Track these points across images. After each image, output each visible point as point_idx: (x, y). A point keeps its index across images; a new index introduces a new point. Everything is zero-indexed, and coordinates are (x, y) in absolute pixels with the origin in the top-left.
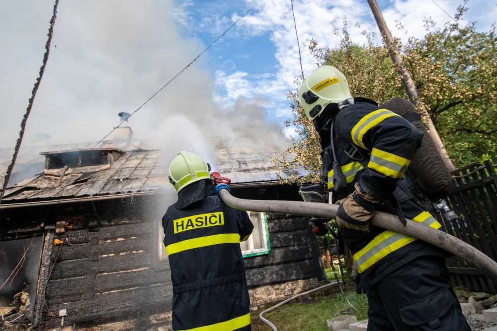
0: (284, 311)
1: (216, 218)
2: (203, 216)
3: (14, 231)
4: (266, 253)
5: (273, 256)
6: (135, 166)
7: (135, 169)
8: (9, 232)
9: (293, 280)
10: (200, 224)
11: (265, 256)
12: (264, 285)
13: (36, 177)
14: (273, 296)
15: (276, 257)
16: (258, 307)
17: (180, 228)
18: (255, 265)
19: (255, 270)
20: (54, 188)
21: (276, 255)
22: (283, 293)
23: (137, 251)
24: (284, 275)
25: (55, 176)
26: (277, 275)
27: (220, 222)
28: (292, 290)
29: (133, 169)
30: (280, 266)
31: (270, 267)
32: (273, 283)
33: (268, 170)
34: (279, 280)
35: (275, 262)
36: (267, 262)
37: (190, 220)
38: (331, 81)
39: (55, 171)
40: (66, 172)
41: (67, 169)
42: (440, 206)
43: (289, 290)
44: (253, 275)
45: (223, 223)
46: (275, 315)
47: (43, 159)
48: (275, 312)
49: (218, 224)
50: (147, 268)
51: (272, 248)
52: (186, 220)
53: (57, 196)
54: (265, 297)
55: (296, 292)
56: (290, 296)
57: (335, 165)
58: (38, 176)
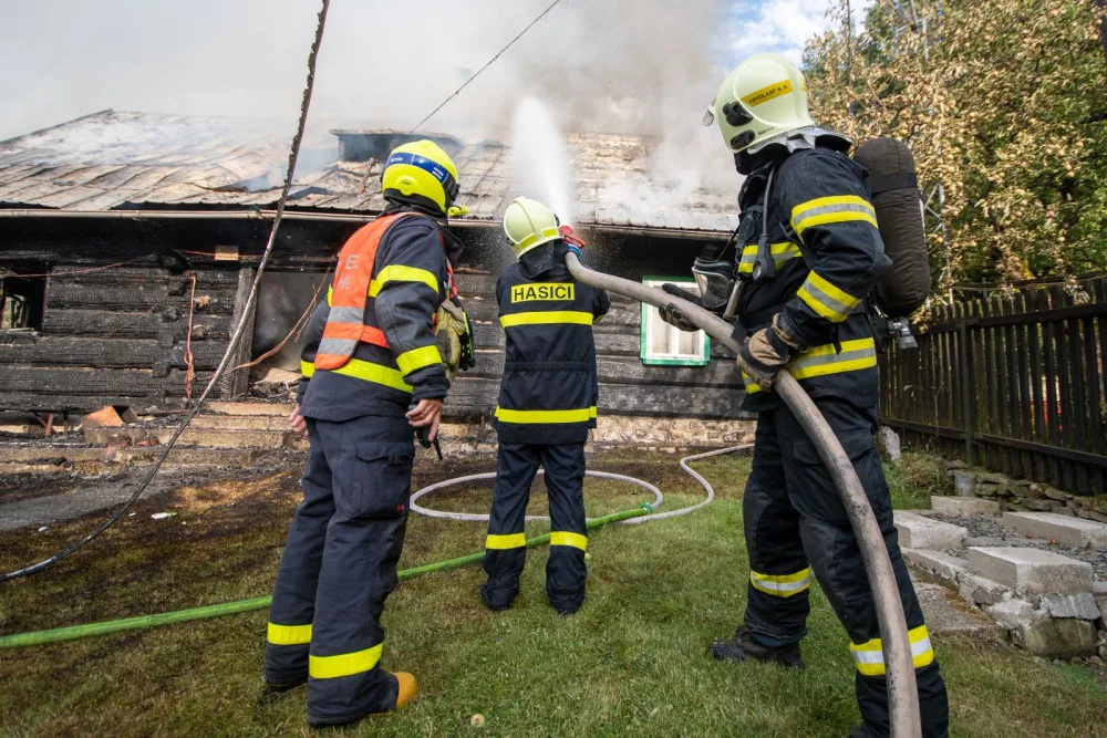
0: (724, 465)
1: (565, 291)
2: (548, 285)
3: (299, 259)
4: (701, 364)
5: (713, 372)
6: (481, 172)
7: (483, 179)
8: (292, 259)
9: (742, 419)
10: (544, 295)
11: (697, 370)
12: (689, 416)
13: (325, 173)
14: (704, 438)
15: (716, 375)
16: (677, 449)
17: (519, 297)
18: (678, 380)
19: (677, 390)
20: (355, 195)
21: (717, 370)
22: (721, 437)
23: (483, 321)
24: (729, 407)
25: (355, 174)
26: (715, 404)
27: (569, 296)
28: (739, 435)
29: (479, 178)
30: (723, 391)
31: (703, 389)
32: (705, 417)
33: (725, 210)
34: (718, 413)
35: (714, 382)
36: (698, 379)
37: (531, 289)
38: (779, 89)
39: (354, 166)
40: (373, 170)
41: (373, 165)
42: (897, 325)
43: (732, 434)
44: (673, 396)
45: (573, 298)
46: (708, 467)
47: (335, 142)
48: (708, 463)
49: (566, 298)
50: (497, 351)
51: (712, 357)
52: (526, 287)
53: (361, 209)
54: (688, 436)
55: (745, 439)
56: (734, 443)
57: (763, 239)
58: (329, 171)
